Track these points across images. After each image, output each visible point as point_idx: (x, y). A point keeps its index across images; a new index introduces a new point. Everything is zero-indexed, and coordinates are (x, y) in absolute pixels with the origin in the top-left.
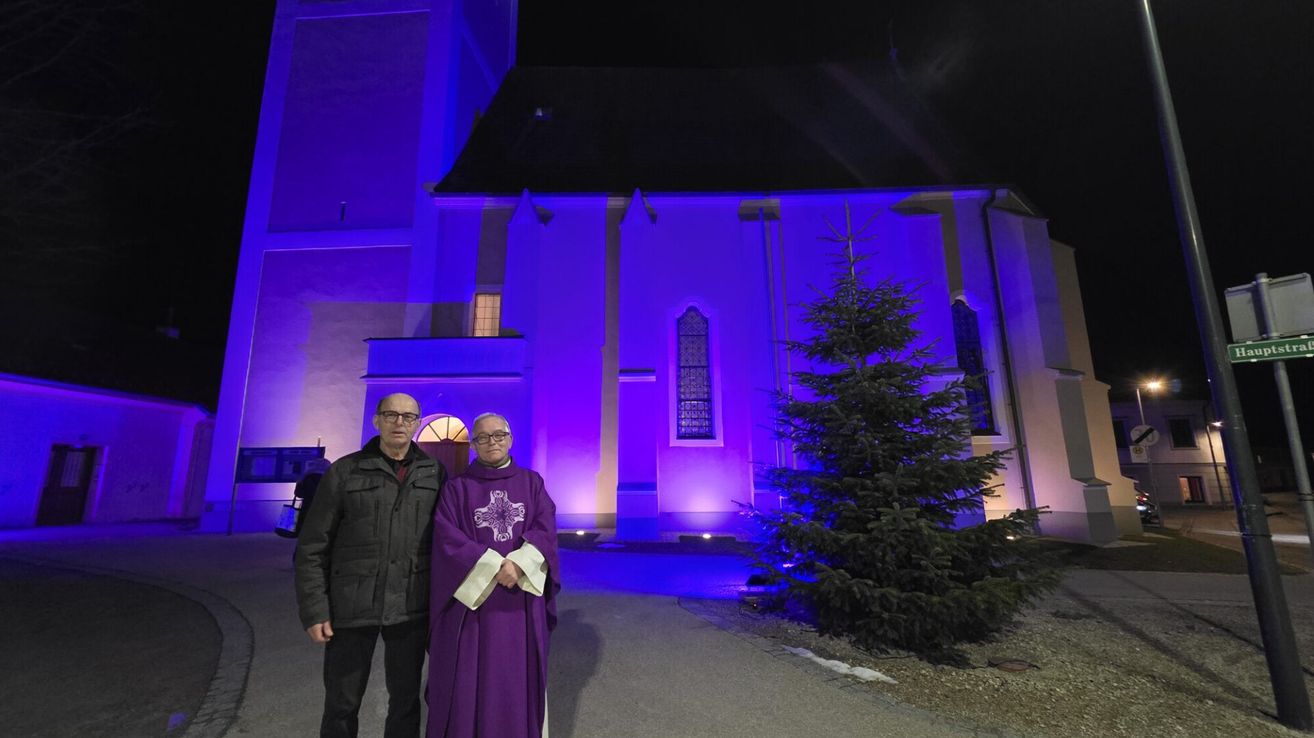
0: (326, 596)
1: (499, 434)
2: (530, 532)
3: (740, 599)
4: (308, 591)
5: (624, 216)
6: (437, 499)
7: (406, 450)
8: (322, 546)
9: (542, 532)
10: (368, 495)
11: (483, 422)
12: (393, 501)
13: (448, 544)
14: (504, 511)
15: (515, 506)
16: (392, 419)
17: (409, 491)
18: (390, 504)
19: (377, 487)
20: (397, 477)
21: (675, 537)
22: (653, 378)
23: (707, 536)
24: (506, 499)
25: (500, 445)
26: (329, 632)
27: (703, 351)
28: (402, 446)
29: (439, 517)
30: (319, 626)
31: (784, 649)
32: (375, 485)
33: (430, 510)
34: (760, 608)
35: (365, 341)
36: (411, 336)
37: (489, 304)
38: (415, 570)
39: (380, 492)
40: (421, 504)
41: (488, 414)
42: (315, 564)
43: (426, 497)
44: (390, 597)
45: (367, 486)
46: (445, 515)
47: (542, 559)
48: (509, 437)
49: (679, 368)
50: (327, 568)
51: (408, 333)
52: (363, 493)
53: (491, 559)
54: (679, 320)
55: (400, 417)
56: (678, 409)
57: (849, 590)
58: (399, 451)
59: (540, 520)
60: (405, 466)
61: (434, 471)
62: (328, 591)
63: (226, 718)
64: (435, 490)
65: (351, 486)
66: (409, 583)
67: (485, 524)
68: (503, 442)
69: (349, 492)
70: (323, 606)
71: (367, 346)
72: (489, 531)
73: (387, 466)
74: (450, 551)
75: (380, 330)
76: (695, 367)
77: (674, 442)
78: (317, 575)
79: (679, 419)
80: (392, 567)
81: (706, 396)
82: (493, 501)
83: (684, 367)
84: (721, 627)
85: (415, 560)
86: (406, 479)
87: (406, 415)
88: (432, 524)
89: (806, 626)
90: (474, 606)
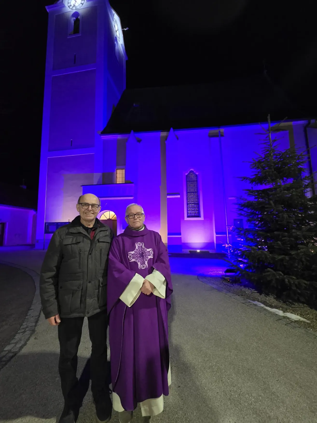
0: (56, 301)
1: (138, 214)
2: (156, 263)
3: (221, 277)
4: (46, 299)
5: (167, 138)
6: (110, 248)
7: (93, 222)
8: (53, 273)
9: (163, 264)
10: (75, 246)
11: (131, 208)
12: (88, 249)
13: (115, 271)
14: (142, 253)
15: (148, 250)
16: (86, 207)
17: (96, 244)
18: (87, 251)
19: (79, 242)
20: (89, 236)
21: (188, 251)
22: (179, 196)
23: (198, 251)
24: (143, 247)
25: (140, 220)
26: (59, 321)
27: (196, 186)
28: (91, 220)
29: (111, 256)
30: (53, 318)
31: (249, 302)
32: (78, 241)
33: (107, 253)
34: (231, 281)
35: (81, 186)
36: (96, 184)
37: (121, 172)
38: (101, 285)
39: (81, 245)
40: (103, 250)
41: (133, 204)
42: (50, 283)
43: (104, 246)
44: (89, 301)
45: (74, 242)
46: (114, 255)
47: (164, 279)
48: (143, 215)
49: (187, 193)
50: (56, 285)
51: (95, 183)
52: (73, 245)
53: (138, 279)
54: (187, 176)
55: (90, 206)
56: (187, 207)
57: (283, 281)
58: (90, 223)
59: (162, 257)
60: (93, 231)
61: (108, 233)
62: (57, 298)
63: (31, 330)
64: (109, 243)
65: (65, 242)
66: (99, 292)
67: (133, 260)
68: (141, 218)
69: (65, 245)
70: (54, 307)
71: (82, 188)
72: (136, 263)
73: (84, 230)
74: (116, 275)
75: (86, 183)
76: (193, 192)
77: (186, 218)
78: (51, 290)
79: (188, 211)
80: (89, 285)
81: (197, 202)
82: (137, 248)
83: (189, 192)
84: (219, 290)
85: (101, 280)
86: (95, 237)
87: (93, 205)
88: (108, 260)
89: (253, 290)
90: (130, 305)
